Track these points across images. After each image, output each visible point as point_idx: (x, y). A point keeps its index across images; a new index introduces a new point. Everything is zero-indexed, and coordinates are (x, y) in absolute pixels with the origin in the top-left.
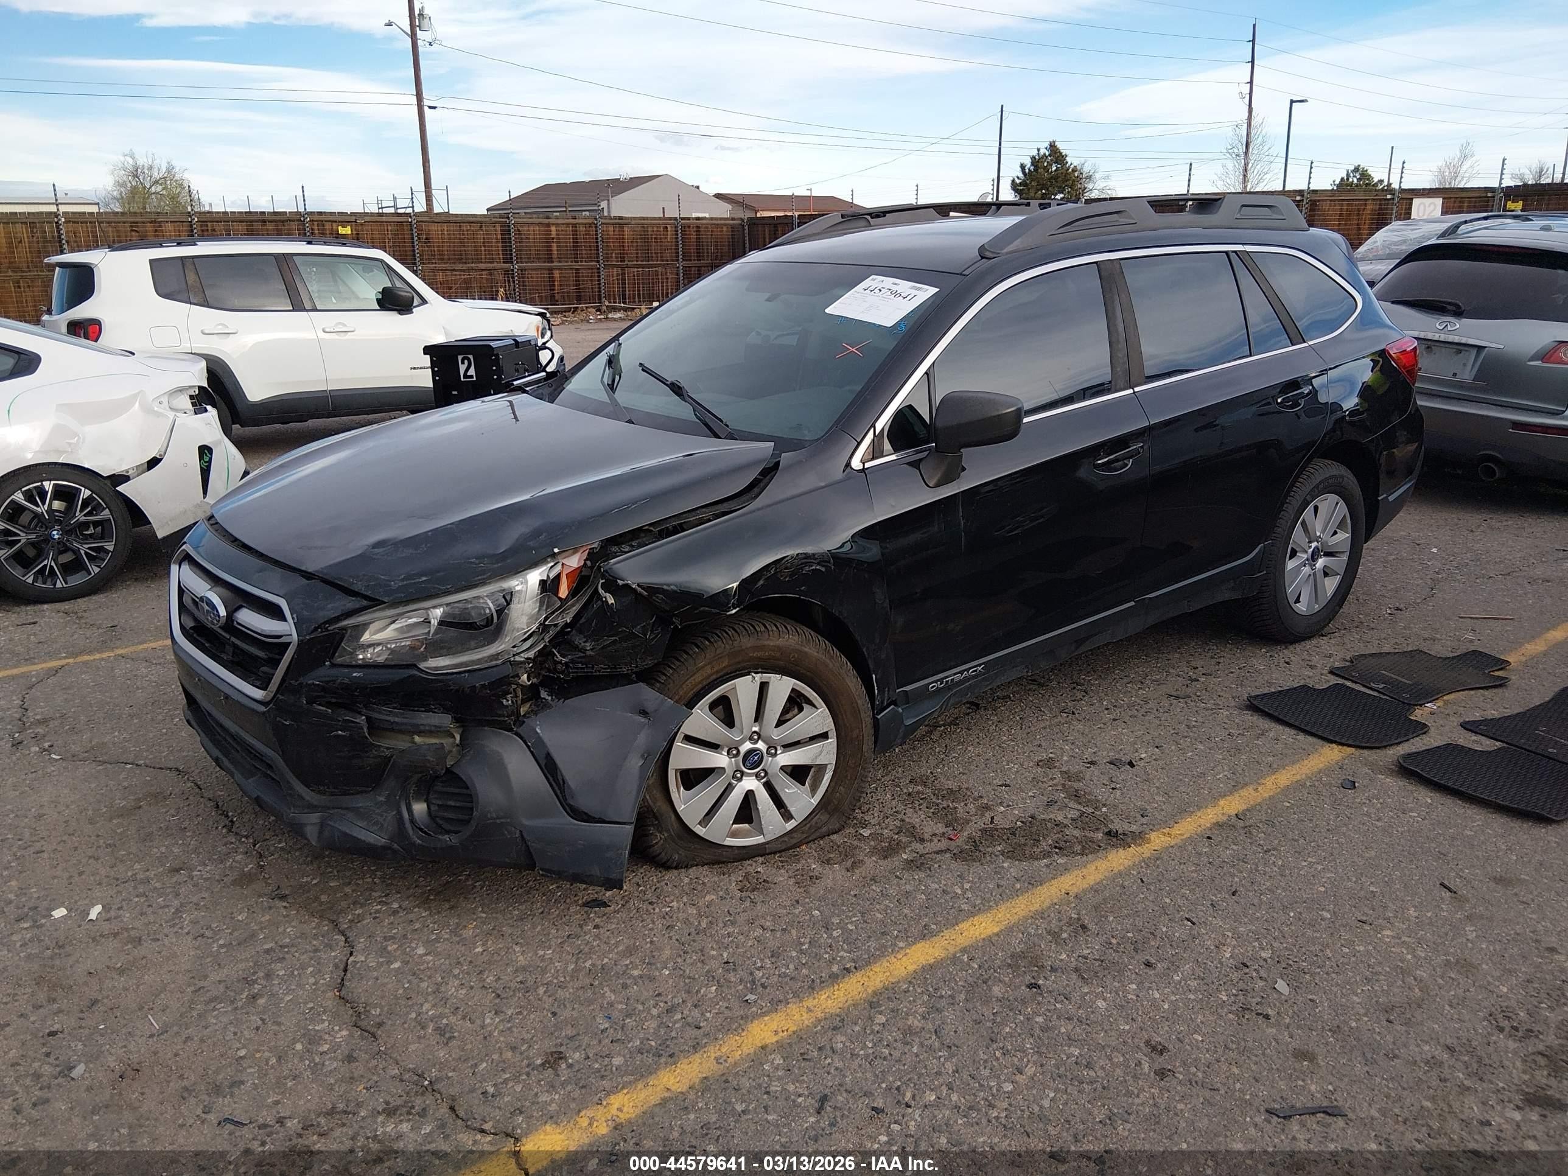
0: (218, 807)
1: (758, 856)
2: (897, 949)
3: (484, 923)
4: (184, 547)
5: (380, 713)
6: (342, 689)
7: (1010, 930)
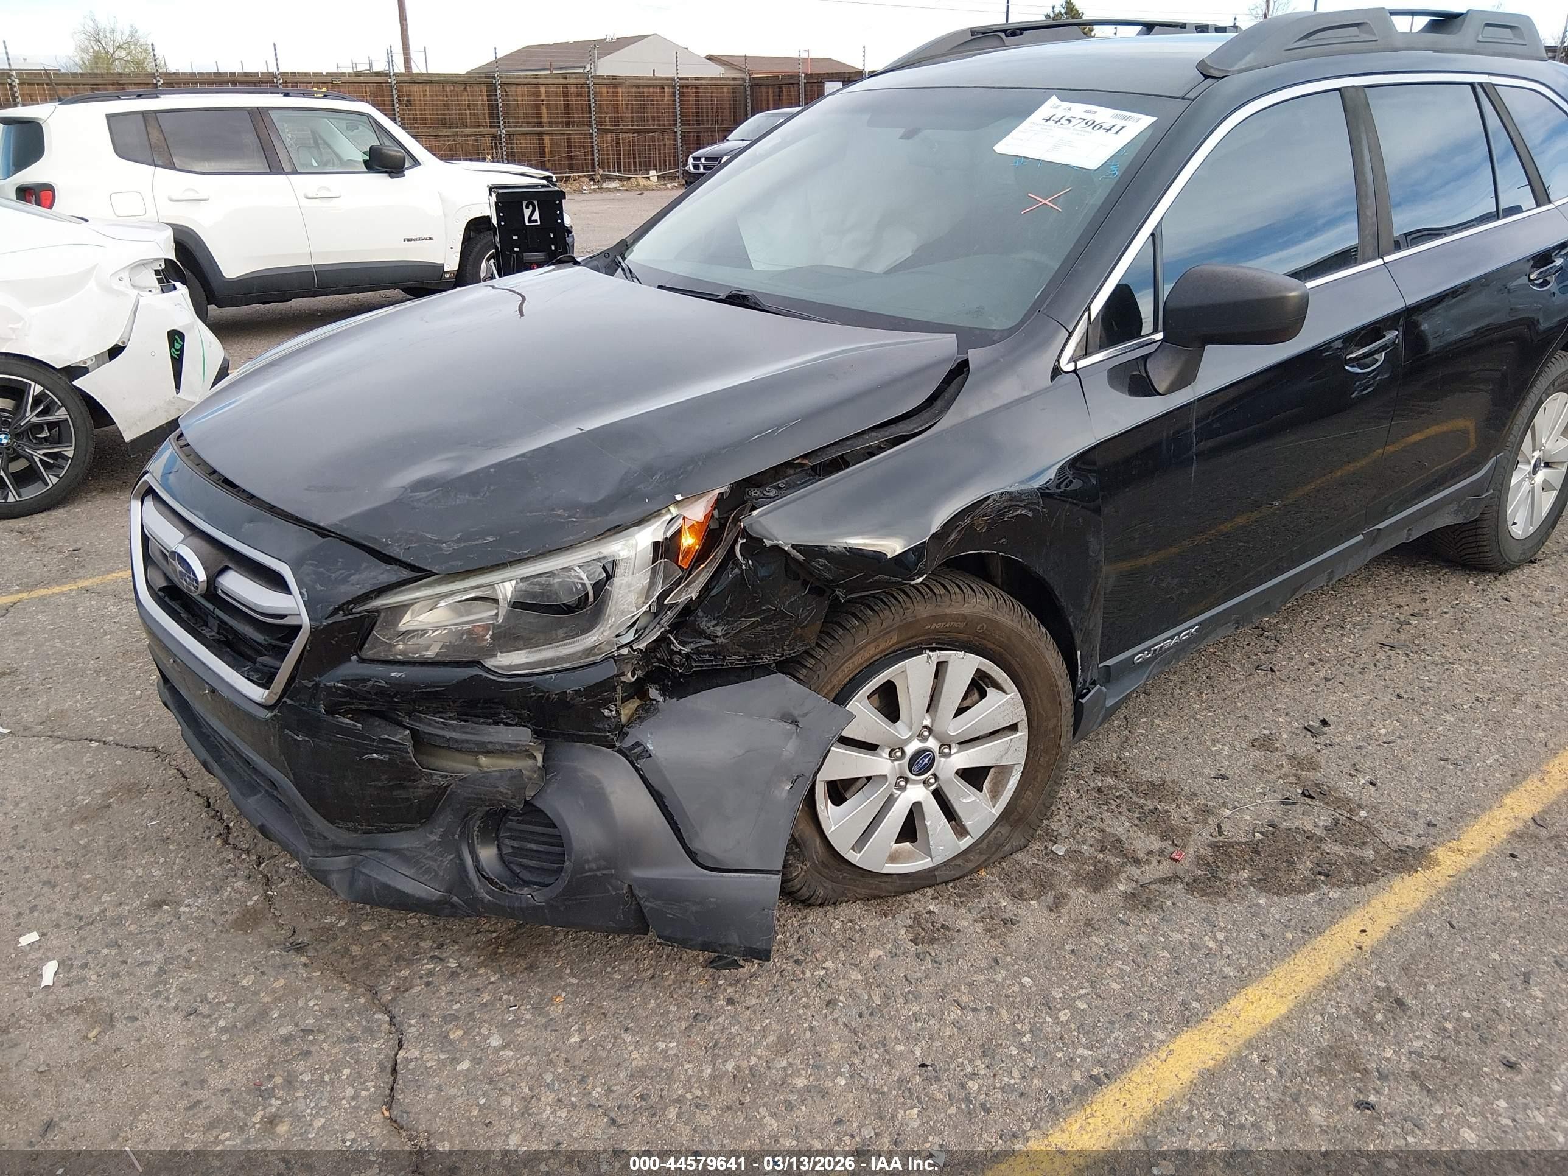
0: (208, 806)
1: (926, 887)
2: (1155, 1043)
3: (575, 994)
4: (145, 478)
5: (430, 725)
6: (376, 694)
7: (1301, 1009)
